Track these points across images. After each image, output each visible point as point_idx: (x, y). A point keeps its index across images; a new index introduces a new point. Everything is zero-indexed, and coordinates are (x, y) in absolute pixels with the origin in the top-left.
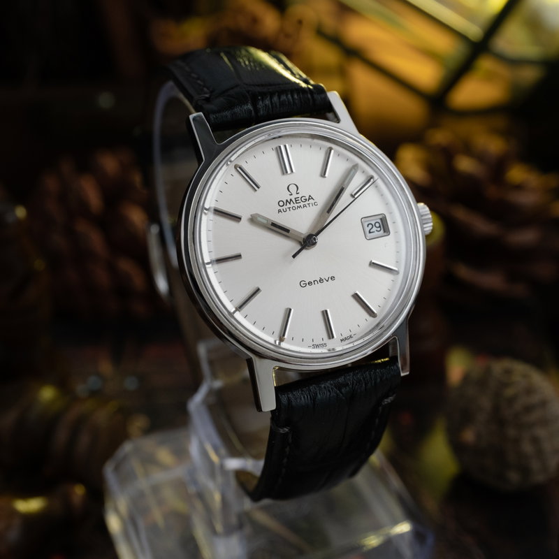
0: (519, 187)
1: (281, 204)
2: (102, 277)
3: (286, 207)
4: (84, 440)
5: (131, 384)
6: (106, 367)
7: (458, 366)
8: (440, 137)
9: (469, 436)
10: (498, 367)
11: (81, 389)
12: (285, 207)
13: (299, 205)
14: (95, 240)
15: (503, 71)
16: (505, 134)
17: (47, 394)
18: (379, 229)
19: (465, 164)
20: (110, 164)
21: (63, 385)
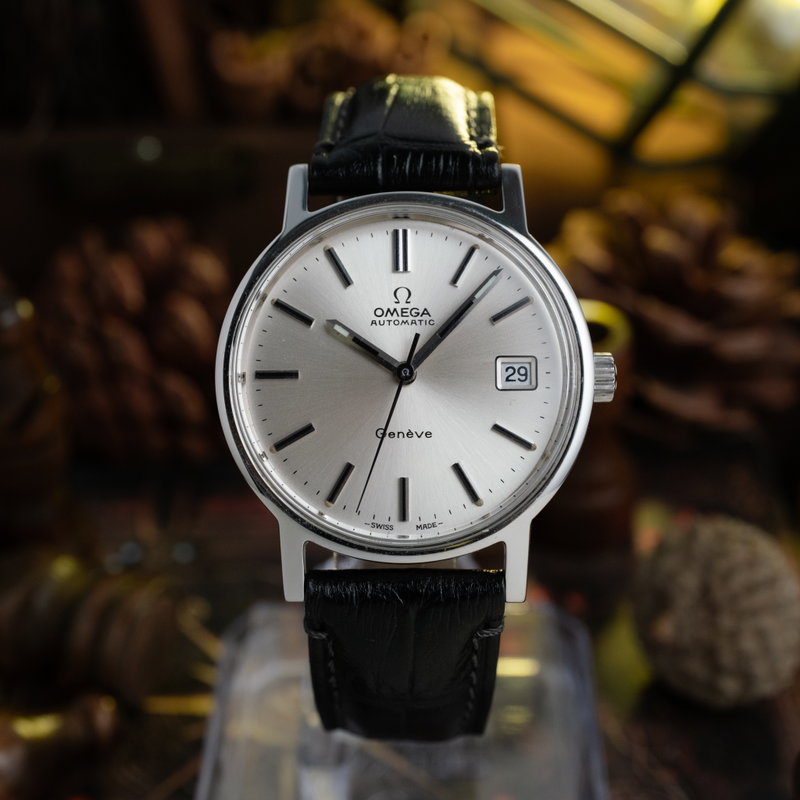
0: (737, 273)
1: (379, 312)
2: (141, 402)
3: (386, 319)
4: (116, 635)
5: (183, 554)
6: (147, 529)
7: (650, 527)
8: (626, 201)
9: (666, 629)
10: (709, 530)
11: (112, 560)
12: (383, 318)
13: (405, 319)
14: (131, 348)
15: (717, 107)
16: (718, 196)
17: (64, 568)
18: (523, 378)
19: (661, 241)
20: (153, 239)
21: (87, 556)
